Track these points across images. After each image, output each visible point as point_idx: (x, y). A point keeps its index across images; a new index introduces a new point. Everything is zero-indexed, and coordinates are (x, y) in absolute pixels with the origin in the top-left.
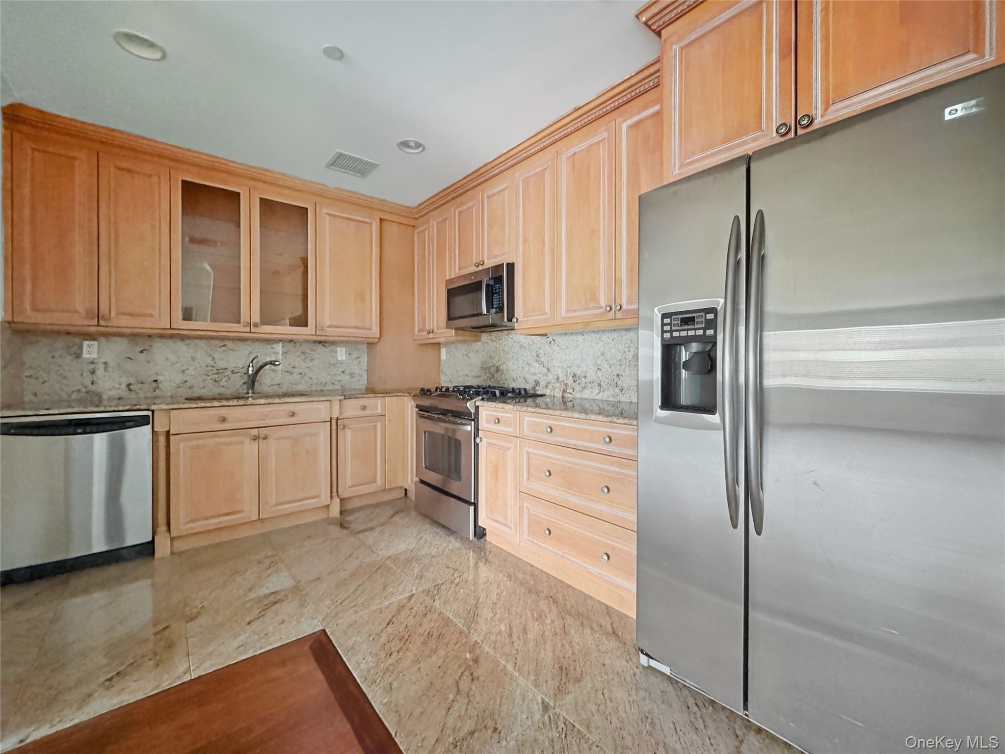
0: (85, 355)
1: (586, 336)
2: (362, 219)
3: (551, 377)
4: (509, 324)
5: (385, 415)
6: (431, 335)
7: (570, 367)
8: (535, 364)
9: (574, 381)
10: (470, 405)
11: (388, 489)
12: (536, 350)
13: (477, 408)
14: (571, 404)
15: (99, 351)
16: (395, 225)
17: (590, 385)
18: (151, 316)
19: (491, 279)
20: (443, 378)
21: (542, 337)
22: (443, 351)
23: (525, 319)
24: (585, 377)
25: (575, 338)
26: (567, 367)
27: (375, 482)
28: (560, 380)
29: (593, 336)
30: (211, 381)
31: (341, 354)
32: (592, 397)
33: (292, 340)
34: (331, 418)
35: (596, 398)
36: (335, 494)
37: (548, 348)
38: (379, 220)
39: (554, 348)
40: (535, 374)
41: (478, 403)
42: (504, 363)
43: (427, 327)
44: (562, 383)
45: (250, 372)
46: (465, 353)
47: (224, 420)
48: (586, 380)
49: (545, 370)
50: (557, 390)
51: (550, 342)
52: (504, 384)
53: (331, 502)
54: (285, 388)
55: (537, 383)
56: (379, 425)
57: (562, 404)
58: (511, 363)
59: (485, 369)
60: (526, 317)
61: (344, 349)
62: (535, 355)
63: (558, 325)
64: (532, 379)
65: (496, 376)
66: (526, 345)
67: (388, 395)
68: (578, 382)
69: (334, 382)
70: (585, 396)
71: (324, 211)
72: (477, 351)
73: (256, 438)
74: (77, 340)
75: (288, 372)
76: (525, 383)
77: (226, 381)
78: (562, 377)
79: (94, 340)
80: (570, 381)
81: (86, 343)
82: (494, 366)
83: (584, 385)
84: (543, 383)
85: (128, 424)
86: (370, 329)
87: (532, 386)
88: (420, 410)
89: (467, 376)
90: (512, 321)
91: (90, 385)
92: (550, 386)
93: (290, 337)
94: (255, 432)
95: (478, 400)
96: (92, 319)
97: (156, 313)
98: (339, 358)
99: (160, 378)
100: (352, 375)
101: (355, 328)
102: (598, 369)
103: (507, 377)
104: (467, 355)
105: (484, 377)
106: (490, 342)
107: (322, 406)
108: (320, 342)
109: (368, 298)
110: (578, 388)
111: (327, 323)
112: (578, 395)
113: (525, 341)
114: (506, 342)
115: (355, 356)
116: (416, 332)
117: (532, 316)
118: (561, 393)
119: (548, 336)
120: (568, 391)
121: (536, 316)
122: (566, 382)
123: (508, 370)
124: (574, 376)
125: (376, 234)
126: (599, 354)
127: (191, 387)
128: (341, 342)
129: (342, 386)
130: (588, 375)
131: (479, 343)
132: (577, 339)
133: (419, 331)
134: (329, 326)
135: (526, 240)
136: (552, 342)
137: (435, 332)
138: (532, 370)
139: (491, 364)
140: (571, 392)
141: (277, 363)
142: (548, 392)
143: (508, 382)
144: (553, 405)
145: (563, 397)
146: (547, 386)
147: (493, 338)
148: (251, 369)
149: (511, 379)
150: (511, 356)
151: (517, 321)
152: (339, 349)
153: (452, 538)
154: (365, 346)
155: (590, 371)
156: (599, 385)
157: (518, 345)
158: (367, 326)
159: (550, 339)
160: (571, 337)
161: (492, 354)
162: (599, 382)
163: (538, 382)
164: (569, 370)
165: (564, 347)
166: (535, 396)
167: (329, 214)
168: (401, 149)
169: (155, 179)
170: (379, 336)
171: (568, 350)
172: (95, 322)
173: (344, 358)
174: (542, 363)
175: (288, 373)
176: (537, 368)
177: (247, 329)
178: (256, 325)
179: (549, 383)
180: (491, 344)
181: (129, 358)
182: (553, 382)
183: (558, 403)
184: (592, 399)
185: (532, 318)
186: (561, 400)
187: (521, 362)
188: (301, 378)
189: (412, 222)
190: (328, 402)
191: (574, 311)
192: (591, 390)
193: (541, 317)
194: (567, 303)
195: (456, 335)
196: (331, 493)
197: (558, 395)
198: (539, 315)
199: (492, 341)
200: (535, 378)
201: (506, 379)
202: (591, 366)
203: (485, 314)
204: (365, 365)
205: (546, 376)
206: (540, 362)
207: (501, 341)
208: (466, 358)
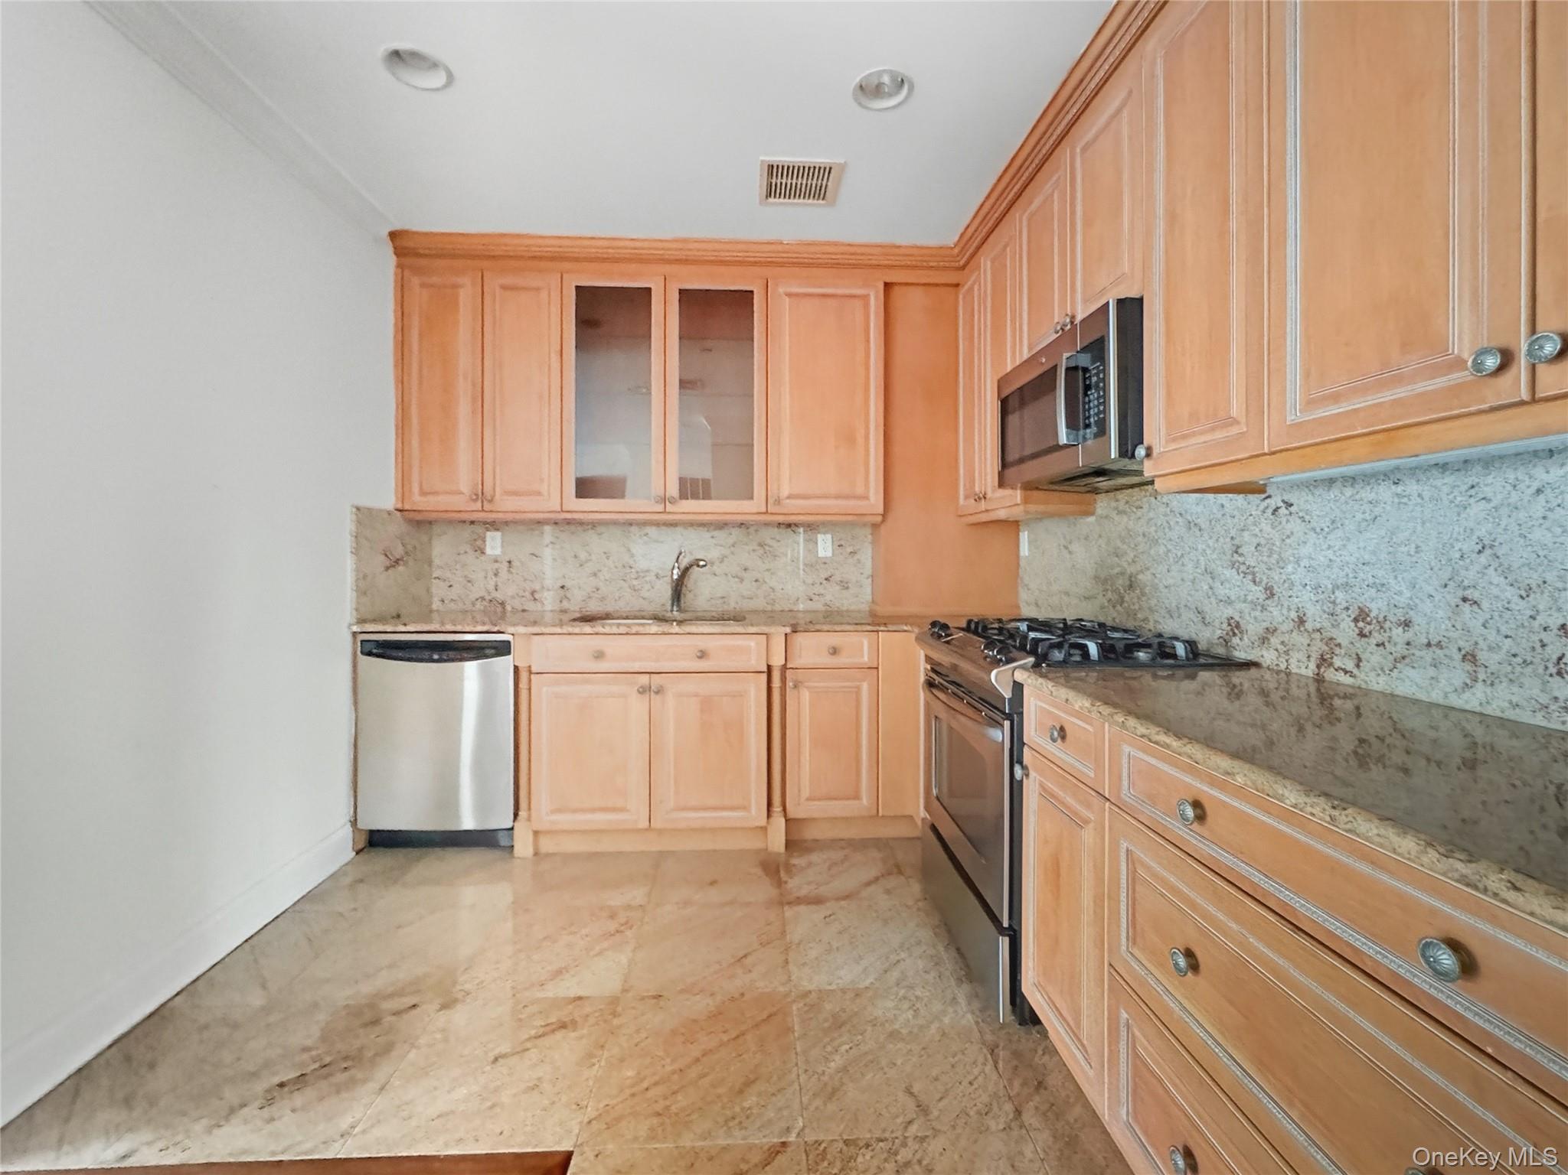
0: (488, 551)
1: (1412, 487)
2: (847, 292)
3: (1276, 614)
4: (1126, 464)
5: (877, 668)
6: (983, 505)
7: (1347, 586)
8: (1229, 573)
9: (1362, 635)
10: (1000, 679)
11: (883, 816)
12: (1233, 533)
13: (1018, 688)
14: (1349, 705)
15: (502, 546)
16: (919, 291)
17: (1428, 655)
18: (539, 494)
19: (1084, 350)
20: (1024, 595)
21: (1250, 497)
22: (1024, 537)
23: (1173, 446)
24: (1407, 624)
25: (1366, 494)
26: (1336, 587)
27: (857, 797)
28: (1309, 626)
29: (1438, 483)
30: (629, 590)
31: (825, 546)
32: (1436, 696)
33: (742, 524)
34: (769, 667)
35: (1455, 701)
36: (777, 808)
37: (1267, 528)
38: (881, 286)
39: (1289, 526)
40: (1229, 602)
41: (1019, 676)
42: (1148, 569)
43: (977, 489)
44: (1317, 635)
45: (675, 577)
46: (1063, 542)
47: (599, 655)
48: (1409, 635)
49: (1257, 593)
50: (1295, 656)
51: (1277, 509)
52: (1146, 620)
53: (768, 823)
54: (733, 605)
55: (1235, 627)
56: (865, 686)
57: (1315, 699)
58: (1163, 568)
59: (1104, 581)
60: (1174, 440)
61: (829, 536)
62: (1228, 547)
63: (1274, 453)
64: (1219, 614)
65: (1127, 598)
66: (1202, 522)
67: (882, 628)
68: (1377, 637)
69: (813, 596)
70: (1404, 689)
71: (781, 290)
72: (1087, 538)
73: (644, 690)
74: (479, 529)
75: (737, 577)
76: (1200, 626)
77: (649, 590)
78: (1315, 615)
79: (497, 530)
80: (1346, 632)
81: (488, 534)
82: (1122, 574)
83: (1400, 649)
84: (1253, 629)
85: (488, 651)
86: (866, 498)
87: (1219, 633)
88: (933, 670)
89: (1067, 594)
90: (1133, 456)
91: (494, 591)
92: (1274, 641)
93: (740, 518)
94: (644, 680)
95: (1022, 667)
96: (475, 500)
97: (544, 489)
98: (821, 553)
99: (568, 584)
100: (844, 585)
101: (837, 497)
102: (1465, 600)
103: (1153, 602)
104: (1066, 548)
105: (1102, 600)
106: (1114, 514)
107: (752, 643)
108: (789, 525)
109: (860, 440)
110: (1374, 657)
111: (785, 491)
112: (1378, 683)
113: (1199, 509)
114: (1151, 515)
115: (849, 550)
116: (961, 501)
117: (1194, 434)
118: (1312, 666)
119: (1269, 491)
120: (1337, 663)
121: (1202, 433)
122: (1334, 633)
123: (1155, 588)
124: (1362, 616)
125: (877, 314)
126: (1468, 546)
127: (603, 599)
128: (824, 524)
129: (826, 605)
130: (1417, 619)
131: (1091, 519)
132: (1372, 496)
133: (967, 497)
134: (788, 497)
135: (1172, 218)
136: (1283, 511)
137: (988, 496)
138: (1222, 591)
139: (1117, 570)
140: (1350, 665)
141: (702, 563)
142: (1268, 657)
143: (1156, 616)
144: (1283, 698)
145: (1319, 680)
146: (1264, 640)
147: (1121, 505)
148: (676, 571)
149: (1163, 612)
150: (1162, 550)
151: (1148, 455)
152: (820, 537)
153: (962, 993)
154: (868, 531)
155: (1427, 606)
156: (1470, 657)
157: (1180, 520)
158: (860, 490)
159: (1273, 502)
160: (1349, 492)
161: (1119, 544)
162: (1467, 647)
163: (1238, 626)
164: (1340, 596)
165: (1325, 523)
166: (1227, 664)
167: (789, 295)
168: (860, 104)
169: (544, 295)
170: (881, 510)
171: (1339, 533)
172: (479, 504)
173: (829, 554)
174: (1250, 573)
175: (736, 580)
176: (1233, 584)
177: (660, 508)
178: (672, 501)
179: (1271, 631)
180: (1117, 518)
181: (533, 554)
182: (1285, 627)
183: (1302, 693)
184: (1438, 705)
185: (1193, 441)
186: (1312, 689)
187: (1190, 567)
188: (758, 588)
189: (951, 277)
190: (765, 636)
191: (1336, 398)
192: (1432, 672)
193: (1219, 435)
194: (1307, 375)
195: (1026, 501)
196: (769, 804)
197: (1303, 671)
198: (1213, 429)
199: (1120, 513)
200: (1229, 612)
201: (1150, 609)
202: (1430, 590)
203: (1066, 446)
204: (869, 564)
205: (1264, 608)
206: (1243, 568)
207: (1139, 513)
208: (1065, 552)
